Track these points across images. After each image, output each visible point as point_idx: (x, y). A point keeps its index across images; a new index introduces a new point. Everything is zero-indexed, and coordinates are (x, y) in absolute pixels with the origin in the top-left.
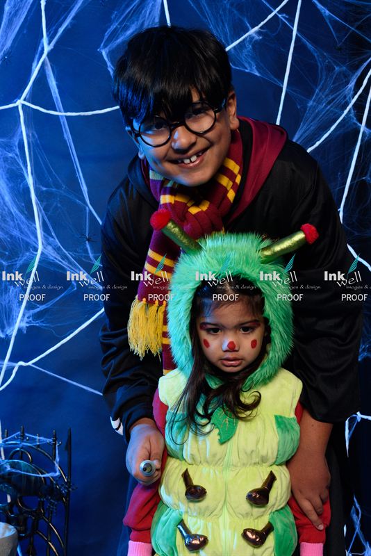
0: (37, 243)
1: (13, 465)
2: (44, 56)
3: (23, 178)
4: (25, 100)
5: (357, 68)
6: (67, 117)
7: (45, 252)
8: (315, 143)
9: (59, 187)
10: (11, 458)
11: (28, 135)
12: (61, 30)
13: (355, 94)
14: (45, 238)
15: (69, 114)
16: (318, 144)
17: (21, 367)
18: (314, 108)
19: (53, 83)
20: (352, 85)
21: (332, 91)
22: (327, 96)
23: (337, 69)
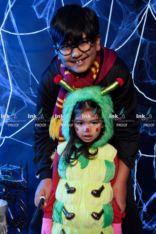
0: (10, 88)
1: (5, 178)
2: (9, 9)
3: (3, 61)
4: (2, 28)
5: (139, 12)
6: (20, 35)
7: (14, 92)
8: (122, 44)
9: (18, 65)
10: (4, 174)
11: (4, 44)
13: (138, 23)
14: (13, 86)
15: (21, 34)
16: (123, 45)
17: (6, 139)
18: (122, 29)
19: (13, 21)
20: (137, 19)
21: (129, 22)
22: (127, 24)
23: (131, 13)
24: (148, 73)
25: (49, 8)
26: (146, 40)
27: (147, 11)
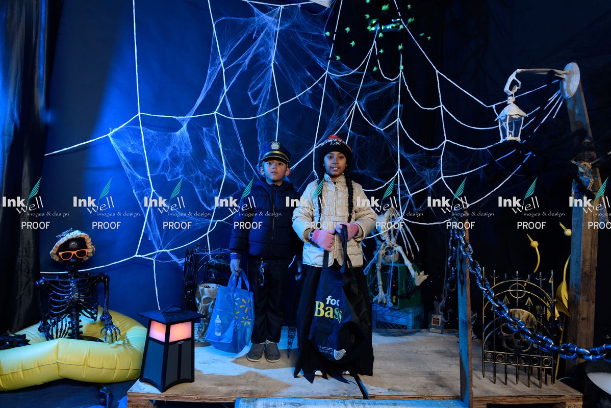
0: (224, 172)
2: (225, 94)
3: (217, 145)
4: (217, 112)
5: (347, 107)
7: (227, 175)
9: (232, 148)
11: (219, 127)
12: (231, 83)
13: (346, 118)
14: (226, 169)
15: (236, 119)
17: (218, 222)
18: (332, 122)
19: (229, 105)
20: (346, 114)
21: (339, 116)
22: (336, 117)
23: (340, 107)
24: (356, 164)
25: (263, 95)
26: (355, 134)
27: (354, 107)
